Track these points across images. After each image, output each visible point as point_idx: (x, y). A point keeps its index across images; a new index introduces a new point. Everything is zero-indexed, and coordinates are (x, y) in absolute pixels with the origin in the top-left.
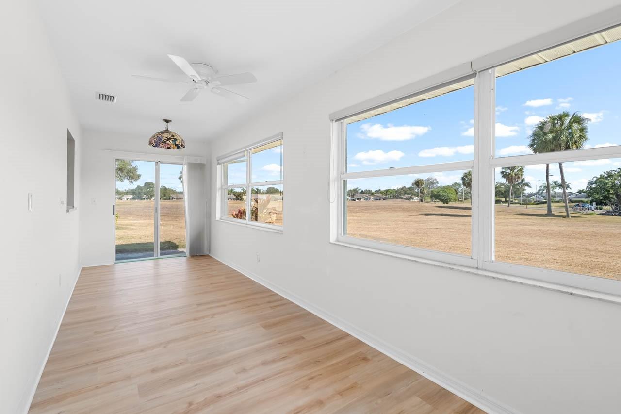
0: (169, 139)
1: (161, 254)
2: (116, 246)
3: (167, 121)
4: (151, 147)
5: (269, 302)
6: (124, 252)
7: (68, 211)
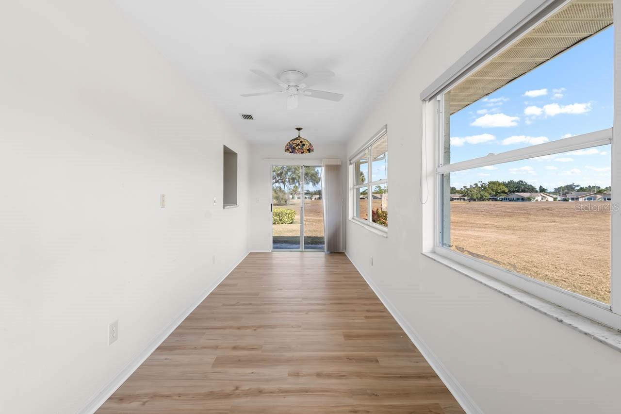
0: (298, 145)
1: (306, 248)
2: (273, 237)
3: (299, 129)
4: (288, 153)
5: (368, 311)
6: (280, 242)
7: (224, 208)
